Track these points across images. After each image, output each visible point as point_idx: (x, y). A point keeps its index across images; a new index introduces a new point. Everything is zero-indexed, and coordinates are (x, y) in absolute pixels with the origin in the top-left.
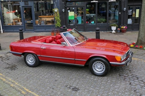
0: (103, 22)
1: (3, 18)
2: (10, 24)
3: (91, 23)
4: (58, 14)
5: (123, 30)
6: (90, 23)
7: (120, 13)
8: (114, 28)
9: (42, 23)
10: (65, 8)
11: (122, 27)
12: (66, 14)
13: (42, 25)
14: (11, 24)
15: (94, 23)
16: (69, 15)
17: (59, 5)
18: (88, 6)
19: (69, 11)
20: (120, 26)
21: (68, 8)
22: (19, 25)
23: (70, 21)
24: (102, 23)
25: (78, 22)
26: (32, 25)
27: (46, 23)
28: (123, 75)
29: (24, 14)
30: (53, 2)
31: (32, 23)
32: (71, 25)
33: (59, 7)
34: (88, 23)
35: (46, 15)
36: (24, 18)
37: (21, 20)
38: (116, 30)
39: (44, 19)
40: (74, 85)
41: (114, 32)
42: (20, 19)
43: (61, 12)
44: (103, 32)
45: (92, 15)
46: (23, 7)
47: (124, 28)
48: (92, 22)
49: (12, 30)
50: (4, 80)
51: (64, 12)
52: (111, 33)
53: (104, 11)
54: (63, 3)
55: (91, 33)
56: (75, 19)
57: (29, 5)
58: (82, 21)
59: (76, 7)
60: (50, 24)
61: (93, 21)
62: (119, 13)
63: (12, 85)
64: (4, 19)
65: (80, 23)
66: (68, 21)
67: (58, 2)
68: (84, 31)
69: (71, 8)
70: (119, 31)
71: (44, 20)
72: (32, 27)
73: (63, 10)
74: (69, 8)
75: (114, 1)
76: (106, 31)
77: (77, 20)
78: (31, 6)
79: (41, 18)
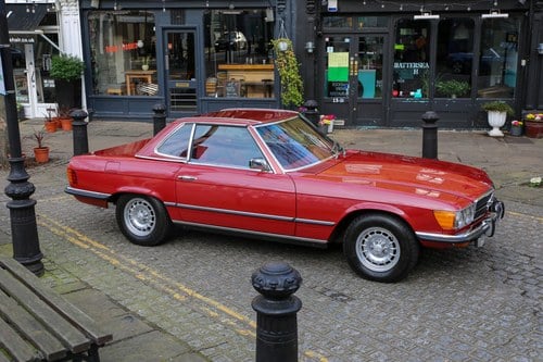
0: (457, 94)
1: (93, 69)
2: (113, 91)
3: (413, 97)
4: (293, 59)
5: (532, 125)
6: (407, 95)
7: (524, 63)
8: (497, 119)
9: (228, 89)
10: (318, 38)
11: (530, 116)
12: (320, 60)
13: (228, 98)
14: (119, 91)
15: (424, 95)
16: (330, 65)
17: (294, 27)
18: (403, 32)
19: (330, 50)
20: (524, 112)
21: (327, 40)
22: (146, 97)
23: (332, 87)
24: (454, 97)
25: (361, 89)
26: (194, 97)
27: (245, 93)
28: (504, 270)
29: (167, 56)
30: (275, 16)
31: (193, 91)
32: (336, 100)
33: (294, 32)
34: (398, 96)
35: (243, 62)
36: (165, 71)
37: (154, 76)
38: (506, 127)
39: (237, 77)
40: (336, 287)
41: (496, 132)
42: (152, 72)
43: (301, 54)
44: (454, 131)
45: (416, 67)
46: (164, 29)
47: (538, 118)
48: (415, 91)
49: (121, 113)
50: (115, 262)
51: (310, 51)
52: (487, 135)
53: (466, 52)
54: (311, 19)
55: (408, 135)
56: (352, 78)
57: (187, 25)
58: (377, 89)
59: (357, 37)
60: (259, 96)
61: (419, 91)
62: (520, 63)
63: (141, 277)
64: (94, 73)
65: (369, 94)
66: (325, 85)
67: (292, 15)
68: (384, 125)
69: (337, 39)
70: (516, 131)
71: (238, 79)
72: (194, 103)
73: (310, 45)
74: (331, 39)
75: (503, 18)
76: (469, 127)
77: (360, 83)
78: (194, 29)
79: (226, 71)
